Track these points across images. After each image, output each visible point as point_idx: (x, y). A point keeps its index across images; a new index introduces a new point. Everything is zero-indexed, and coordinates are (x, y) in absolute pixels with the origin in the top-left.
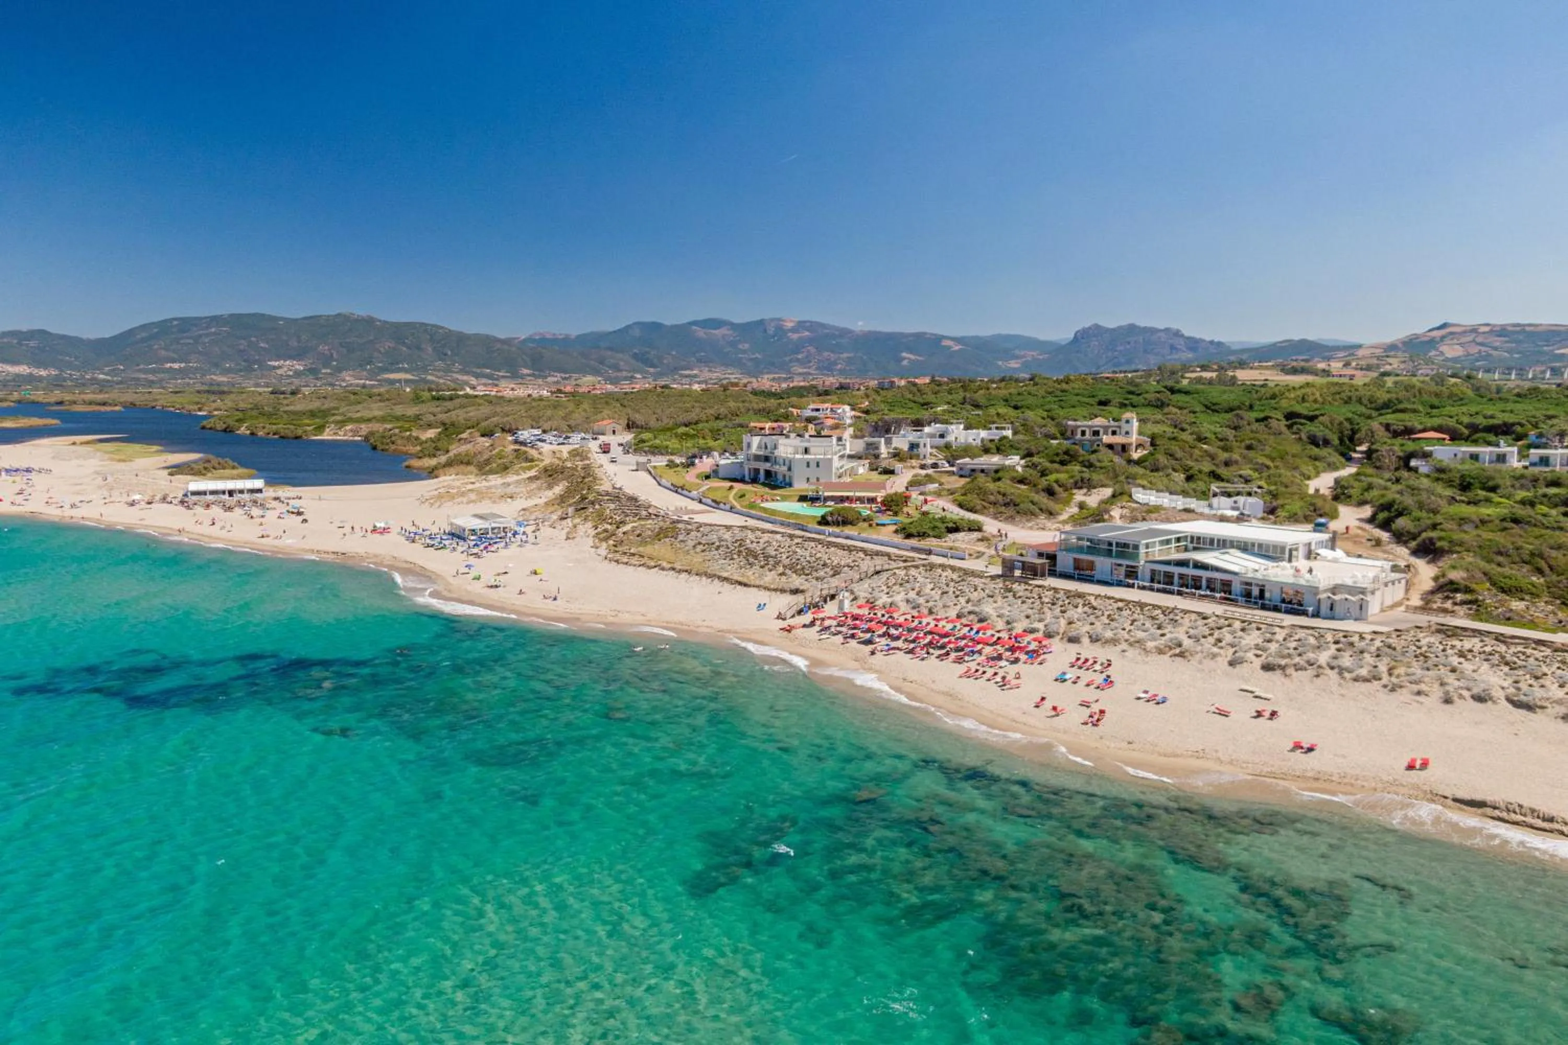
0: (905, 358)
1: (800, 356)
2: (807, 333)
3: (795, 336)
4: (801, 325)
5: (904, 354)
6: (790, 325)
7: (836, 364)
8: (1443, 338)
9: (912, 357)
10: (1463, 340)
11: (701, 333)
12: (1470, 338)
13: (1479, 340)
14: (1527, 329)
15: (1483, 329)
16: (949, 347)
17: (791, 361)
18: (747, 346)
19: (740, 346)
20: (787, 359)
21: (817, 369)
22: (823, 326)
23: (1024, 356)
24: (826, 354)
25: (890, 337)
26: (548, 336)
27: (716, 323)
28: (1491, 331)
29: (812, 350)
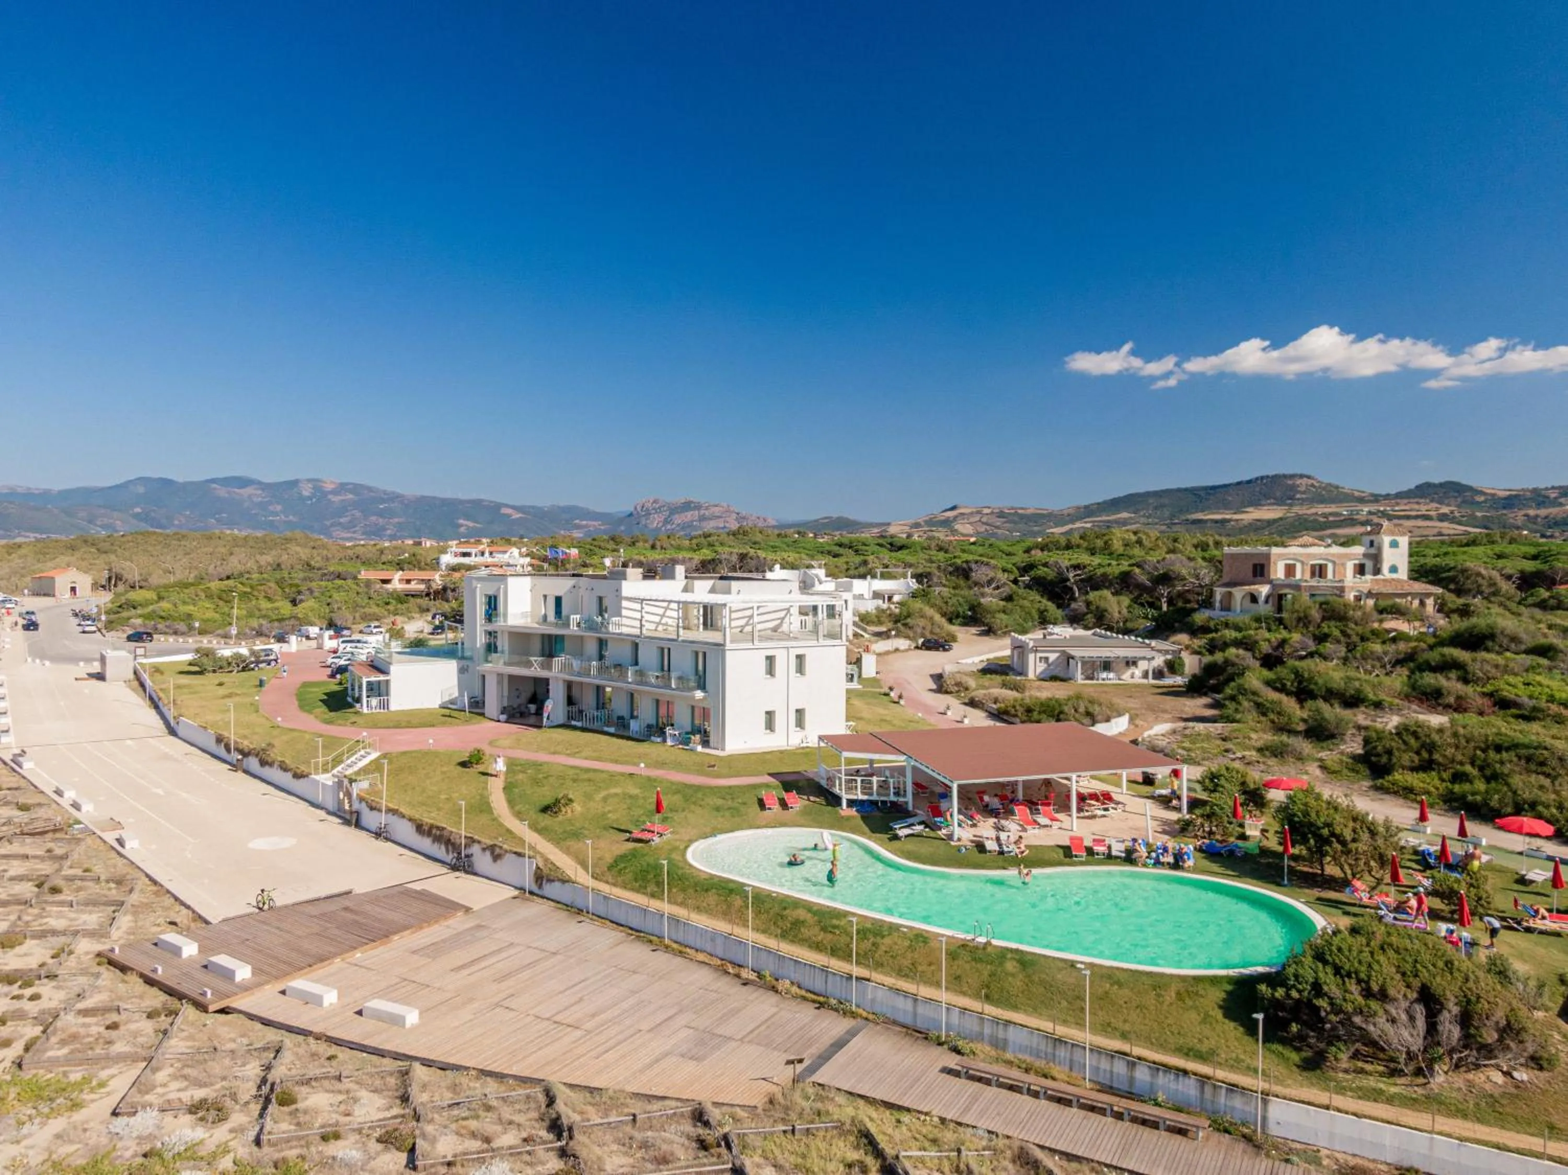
0: (462, 525)
1: (342, 520)
2: (350, 496)
3: (336, 499)
4: (342, 488)
5: (461, 521)
6: (329, 487)
7: (386, 529)
8: (955, 518)
9: (471, 524)
10: (972, 520)
11: (222, 492)
12: (977, 518)
13: (984, 520)
14: (1020, 511)
15: (986, 511)
16: (509, 516)
17: (332, 525)
18: (279, 508)
19: (271, 508)
20: (328, 523)
21: (363, 534)
22: (370, 489)
23: (586, 526)
24: (373, 518)
25: (445, 502)
26: (19, 490)
27: (244, 482)
28: (992, 513)
29: (358, 514)
